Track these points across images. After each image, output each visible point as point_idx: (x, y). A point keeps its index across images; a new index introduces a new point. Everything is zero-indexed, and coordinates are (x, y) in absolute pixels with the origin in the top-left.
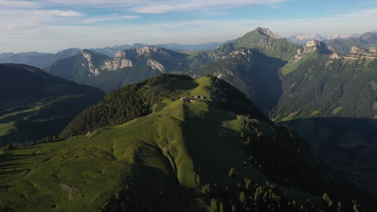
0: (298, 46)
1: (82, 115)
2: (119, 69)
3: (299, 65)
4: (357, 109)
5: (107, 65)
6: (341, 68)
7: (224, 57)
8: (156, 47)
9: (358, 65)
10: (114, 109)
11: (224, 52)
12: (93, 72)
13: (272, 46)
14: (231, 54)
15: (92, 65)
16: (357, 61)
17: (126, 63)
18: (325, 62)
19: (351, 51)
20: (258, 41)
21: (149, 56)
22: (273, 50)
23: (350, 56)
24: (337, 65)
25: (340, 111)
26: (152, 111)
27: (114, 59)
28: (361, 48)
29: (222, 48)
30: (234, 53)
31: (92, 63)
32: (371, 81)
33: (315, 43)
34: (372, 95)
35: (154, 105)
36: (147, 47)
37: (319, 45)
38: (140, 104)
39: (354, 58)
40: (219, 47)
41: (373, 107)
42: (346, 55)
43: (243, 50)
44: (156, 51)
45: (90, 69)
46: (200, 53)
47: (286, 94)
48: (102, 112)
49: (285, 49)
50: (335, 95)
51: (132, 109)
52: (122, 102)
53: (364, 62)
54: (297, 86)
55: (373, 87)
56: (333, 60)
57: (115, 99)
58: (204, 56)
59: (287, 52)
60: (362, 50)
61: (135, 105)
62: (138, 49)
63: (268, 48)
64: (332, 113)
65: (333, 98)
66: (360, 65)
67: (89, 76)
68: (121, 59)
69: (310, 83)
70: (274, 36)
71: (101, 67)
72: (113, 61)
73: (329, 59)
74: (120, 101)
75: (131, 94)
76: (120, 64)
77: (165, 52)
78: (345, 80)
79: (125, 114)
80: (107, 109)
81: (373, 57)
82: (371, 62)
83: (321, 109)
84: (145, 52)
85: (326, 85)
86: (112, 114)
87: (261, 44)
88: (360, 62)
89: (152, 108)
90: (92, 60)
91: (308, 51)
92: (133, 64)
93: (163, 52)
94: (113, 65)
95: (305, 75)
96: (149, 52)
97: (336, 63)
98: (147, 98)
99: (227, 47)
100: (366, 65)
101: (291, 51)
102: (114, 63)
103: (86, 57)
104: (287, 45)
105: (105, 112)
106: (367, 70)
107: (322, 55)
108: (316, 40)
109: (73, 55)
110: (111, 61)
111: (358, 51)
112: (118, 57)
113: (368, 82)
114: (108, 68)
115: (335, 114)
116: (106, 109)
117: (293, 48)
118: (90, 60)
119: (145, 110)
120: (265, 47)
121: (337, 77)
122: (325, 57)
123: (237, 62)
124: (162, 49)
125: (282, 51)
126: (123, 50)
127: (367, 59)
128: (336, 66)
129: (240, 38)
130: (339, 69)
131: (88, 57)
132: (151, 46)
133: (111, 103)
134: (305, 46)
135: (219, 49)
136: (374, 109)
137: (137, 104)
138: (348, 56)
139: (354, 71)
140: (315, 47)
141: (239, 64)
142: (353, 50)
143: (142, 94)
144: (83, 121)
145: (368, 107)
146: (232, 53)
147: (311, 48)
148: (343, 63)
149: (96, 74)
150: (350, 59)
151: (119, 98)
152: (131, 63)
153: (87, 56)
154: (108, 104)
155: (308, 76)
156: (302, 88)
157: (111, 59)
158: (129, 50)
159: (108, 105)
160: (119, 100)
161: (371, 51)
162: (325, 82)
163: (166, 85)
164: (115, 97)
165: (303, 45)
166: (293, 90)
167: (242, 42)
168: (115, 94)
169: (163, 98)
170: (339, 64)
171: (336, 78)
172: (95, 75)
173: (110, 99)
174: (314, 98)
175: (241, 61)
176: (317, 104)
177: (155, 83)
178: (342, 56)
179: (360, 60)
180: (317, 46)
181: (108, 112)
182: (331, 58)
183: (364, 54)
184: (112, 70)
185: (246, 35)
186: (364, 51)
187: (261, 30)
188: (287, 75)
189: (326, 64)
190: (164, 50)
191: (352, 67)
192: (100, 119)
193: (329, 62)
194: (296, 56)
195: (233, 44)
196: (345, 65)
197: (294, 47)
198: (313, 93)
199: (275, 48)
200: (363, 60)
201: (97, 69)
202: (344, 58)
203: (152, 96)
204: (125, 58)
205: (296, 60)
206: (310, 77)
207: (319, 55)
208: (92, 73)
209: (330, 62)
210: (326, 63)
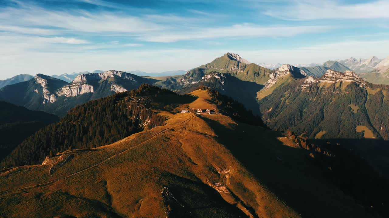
0: (270, 71)
1: (33, 138)
2: (78, 95)
3: (274, 89)
4: (341, 133)
5: (65, 91)
6: (319, 92)
7: (194, 83)
8: (120, 72)
9: (336, 88)
10: (84, 127)
11: (194, 77)
12: (48, 98)
13: (244, 71)
14: (203, 79)
15: (47, 91)
16: (334, 84)
17: (86, 89)
18: (301, 86)
19: (326, 75)
20: (228, 66)
21: (113, 80)
22: (245, 75)
23: (326, 80)
24: (315, 88)
25: (324, 135)
26: (143, 129)
27: (73, 84)
28: (336, 72)
29: (191, 73)
30: (206, 77)
31: (48, 89)
32: (351, 103)
33: (288, 67)
34: (354, 118)
35: (145, 120)
36: (110, 72)
37: (292, 69)
38: (124, 121)
39: (331, 81)
40: (188, 72)
41: (356, 131)
42: (322, 79)
43: (217, 74)
44: (120, 76)
45: (44, 95)
46: (168, 79)
47: (264, 118)
48: (65, 132)
49: (257, 74)
50: (316, 119)
51: (112, 127)
52: (97, 117)
53: (341, 85)
54: (274, 111)
55: (353, 110)
56: (309, 83)
57: (85, 114)
58: (172, 82)
59: (260, 77)
60: (337, 73)
61: (116, 122)
62: (101, 74)
63: (240, 73)
64: (316, 138)
65: (314, 122)
66: (337, 88)
67: (44, 103)
68: (81, 85)
69: (287, 107)
70: (244, 61)
71: (58, 93)
72: (72, 86)
73: (305, 83)
74: (93, 116)
75: (109, 107)
76: (80, 89)
77: (130, 77)
78: (324, 104)
79: (102, 133)
80: (73, 128)
81: (350, 80)
82: (349, 85)
83: (304, 133)
84: (108, 77)
85: (305, 109)
86: (81, 135)
87: (232, 69)
88: (337, 85)
89: (143, 126)
90: (47, 85)
91: (282, 76)
92: (94, 90)
93: (128, 76)
94: (72, 90)
95: (281, 99)
96: (112, 77)
97: (313, 87)
98: (134, 112)
99: (197, 72)
100: (343, 87)
101: (264, 75)
102: (73, 89)
103: (41, 83)
104: (259, 69)
105: (70, 132)
106: (345, 93)
107: (296, 80)
108: (289, 65)
109: (25, 81)
110: (69, 87)
111: (333, 74)
112: (78, 83)
113: (348, 104)
114: (66, 94)
115: (319, 138)
116: (71, 127)
117: (265, 73)
118: (45, 86)
119: (132, 127)
120: (237, 72)
121: (315, 100)
122: (300, 81)
123: (211, 86)
124: (126, 73)
125: (255, 76)
126: (84, 75)
127: (344, 82)
128: (313, 90)
129: (209, 64)
130: (317, 93)
131: (43, 83)
132: (115, 71)
133: (79, 120)
134: (278, 70)
135: (188, 74)
136: (358, 133)
137: (119, 119)
138: (324, 80)
139: (332, 94)
140: (288, 71)
141: (214, 87)
142: (328, 74)
143: (125, 106)
144: (35, 147)
145: (352, 130)
146: (204, 77)
147: (285, 72)
148: (320, 86)
149: (52, 101)
150: (326, 83)
151: (92, 113)
152: (93, 88)
153: (41, 81)
154: (74, 121)
155: (285, 100)
156: (280, 112)
157: (70, 84)
158: (90, 74)
159: (74, 123)
160: (91, 115)
161: (347, 74)
162: (303, 106)
163: (156, 95)
164: (85, 111)
165: (276, 70)
166: (271, 115)
167: (211, 67)
168: (85, 108)
169: (158, 111)
170: (316, 87)
171: (314, 102)
172: (50, 102)
173: (77, 114)
174: (294, 122)
175: (215, 85)
176: (299, 129)
177: (141, 92)
178: (318, 80)
179: (336, 83)
180: (290, 71)
181: (74, 132)
182: (307, 82)
183: (340, 77)
184: (71, 96)
185: (215, 60)
186: (339, 74)
187: (230, 56)
188: (263, 99)
189: (302, 88)
190: (129, 74)
191: (330, 90)
192: (62, 143)
193: (305, 85)
194: (269, 81)
195: (203, 69)
196: (322, 88)
197: (266, 71)
198: (293, 118)
199: (247, 73)
200: (339, 83)
201: (53, 95)
202: (320, 82)
203: (140, 108)
204: (86, 83)
205: (269, 85)
206: (287, 101)
207: (294, 79)
208: (46, 100)
209: (307, 86)
210: (303, 86)
